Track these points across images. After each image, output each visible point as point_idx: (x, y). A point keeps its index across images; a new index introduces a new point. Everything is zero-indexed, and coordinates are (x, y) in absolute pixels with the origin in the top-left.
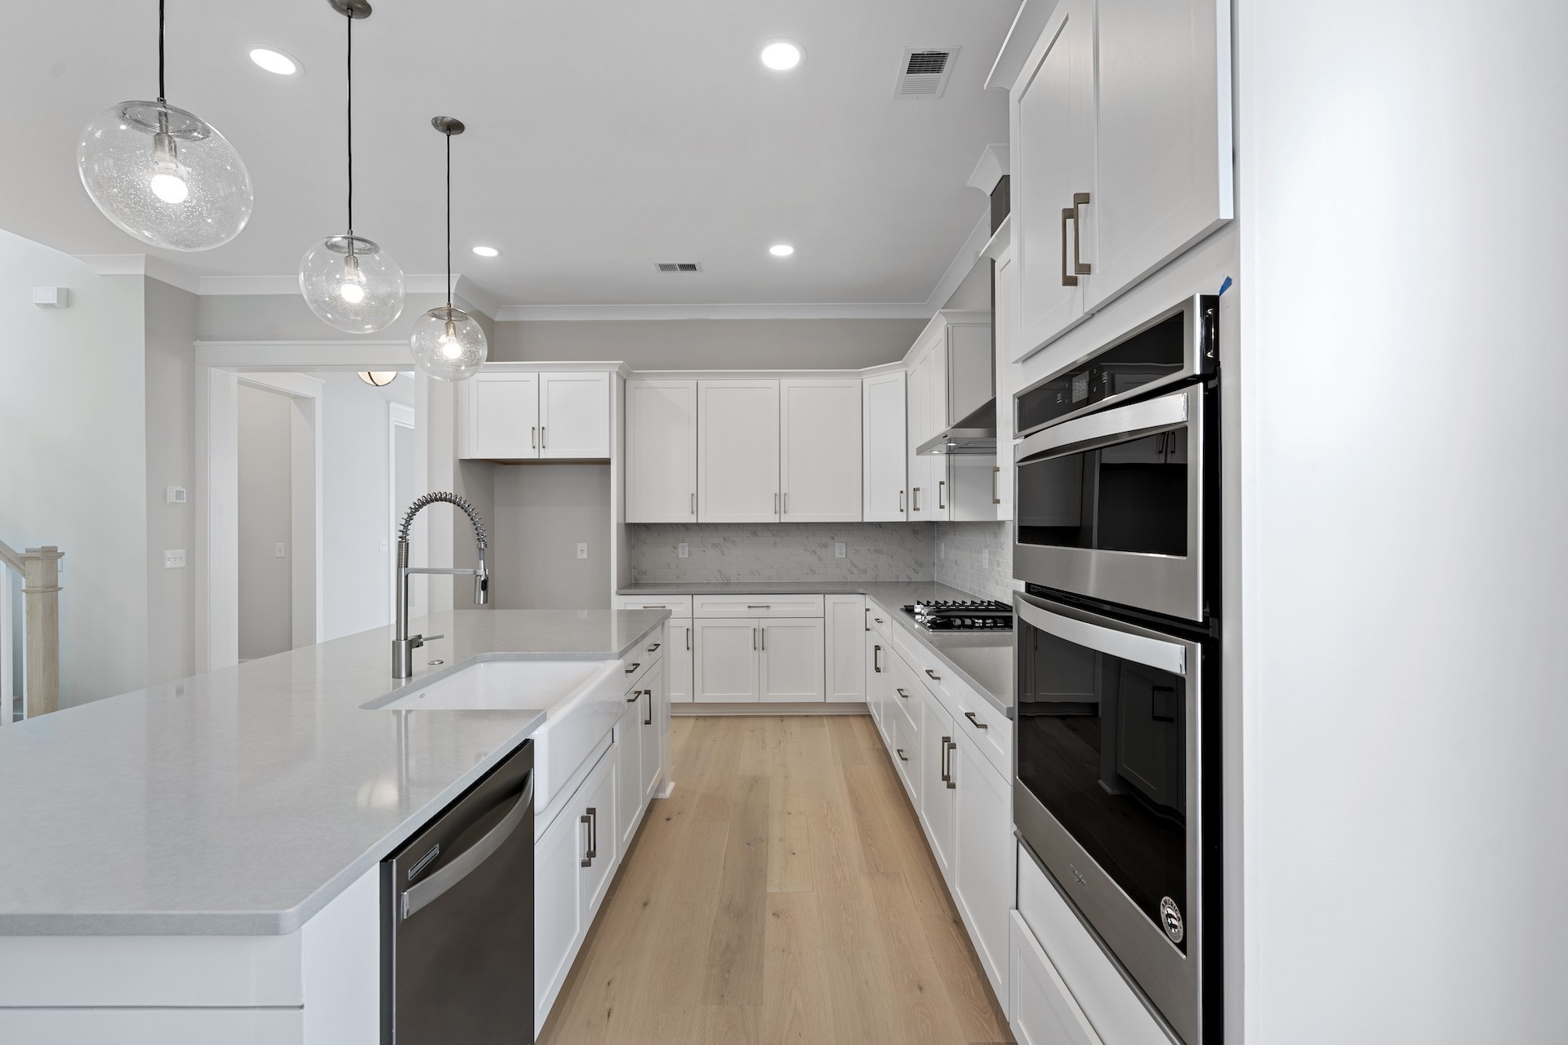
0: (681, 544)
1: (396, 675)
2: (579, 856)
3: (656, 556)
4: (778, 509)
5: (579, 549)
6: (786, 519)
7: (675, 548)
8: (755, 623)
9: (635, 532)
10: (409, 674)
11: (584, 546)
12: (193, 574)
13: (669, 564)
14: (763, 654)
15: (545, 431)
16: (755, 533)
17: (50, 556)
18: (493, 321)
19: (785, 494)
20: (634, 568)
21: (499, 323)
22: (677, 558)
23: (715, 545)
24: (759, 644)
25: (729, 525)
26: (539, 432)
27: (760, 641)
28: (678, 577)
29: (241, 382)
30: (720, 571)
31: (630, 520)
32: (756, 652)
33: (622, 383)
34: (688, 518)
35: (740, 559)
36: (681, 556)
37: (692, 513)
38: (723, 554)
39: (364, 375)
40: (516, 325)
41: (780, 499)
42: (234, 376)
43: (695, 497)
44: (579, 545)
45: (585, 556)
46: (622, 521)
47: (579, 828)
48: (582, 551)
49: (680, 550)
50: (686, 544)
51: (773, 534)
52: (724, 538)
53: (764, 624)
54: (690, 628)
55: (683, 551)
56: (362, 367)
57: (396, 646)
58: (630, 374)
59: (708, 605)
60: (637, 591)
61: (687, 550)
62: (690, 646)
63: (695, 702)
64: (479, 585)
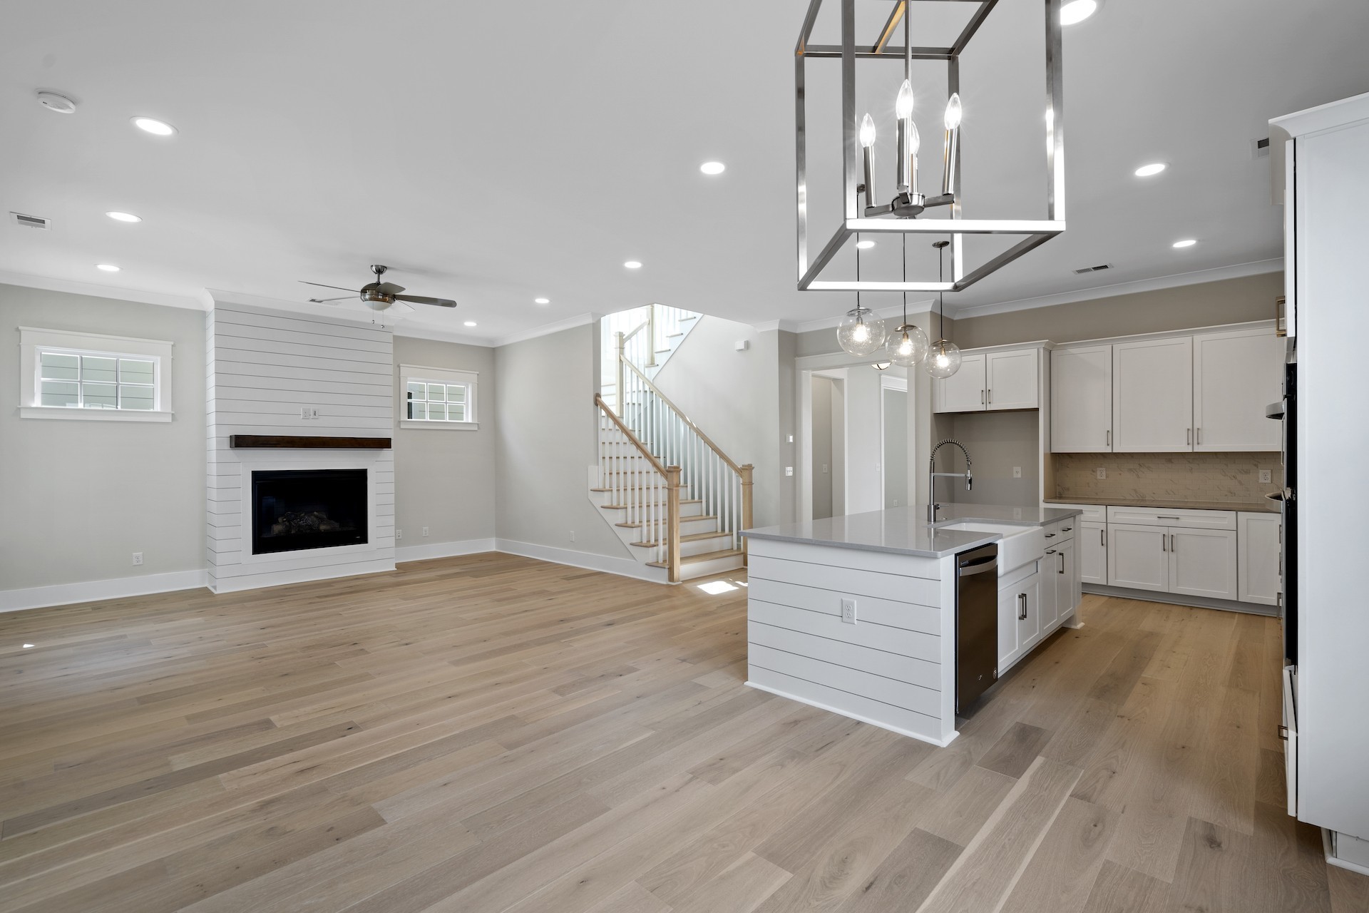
0: (1099, 469)
1: (929, 520)
2: (1017, 614)
3: (1077, 477)
4: (1190, 441)
5: (1014, 471)
6: (1198, 449)
7: (1094, 472)
8: (1165, 530)
9: (1059, 460)
10: (935, 521)
11: (1019, 469)
12: (795, 480)
13: (1088, 484)
14: (1173, 556)
15: (991, 392)
16: (1170, 461)
17: (749, 468)
18: (953, 320)
19: (1198, 429)
20: (1059, 485)
21: (956, 321)
22: (1096, 479)
23: (1130, 470)
24: (1168, 546)
25: (1145, 454)
26: (987, 392)
27: (1169, 544)
28: (1097, 494)
29: (813, 376)
30: (1135, 490)
31: (1055, 450)
32: (1166, 553)
33: (1048, 353)
34: (1103, 448)
35: (1153, 480)
36: (1099, 477)
37: (1108, 445)
38: (1138, 477)
39: (875, 366)
40: (969, 321)
41: (1194, 434)
42: (811, 373)
43: (1111, 433)
44: (1015, 468)
45: (1019, 476)
46: (1048, 452)
47: (1017, 601)
48: (1017, 473)
49: (1098, 473)
50: (1104, 469)
51: (1189, 462)
52: (1139, 464)
53: (1173, 531)
54: (1105, 529)
55: (1101, 474)
56: (874, 363)
57: (929, 508)
58: (1054, 346)
59: (1120, 515)
60: (1060, 501)
61: (1104, 473)
62: (1104, 542)
63: (1109, 584)
64: (968, 481)
